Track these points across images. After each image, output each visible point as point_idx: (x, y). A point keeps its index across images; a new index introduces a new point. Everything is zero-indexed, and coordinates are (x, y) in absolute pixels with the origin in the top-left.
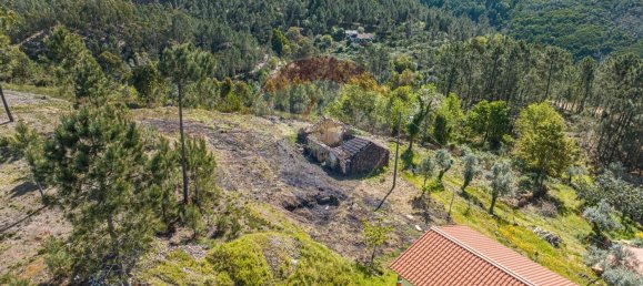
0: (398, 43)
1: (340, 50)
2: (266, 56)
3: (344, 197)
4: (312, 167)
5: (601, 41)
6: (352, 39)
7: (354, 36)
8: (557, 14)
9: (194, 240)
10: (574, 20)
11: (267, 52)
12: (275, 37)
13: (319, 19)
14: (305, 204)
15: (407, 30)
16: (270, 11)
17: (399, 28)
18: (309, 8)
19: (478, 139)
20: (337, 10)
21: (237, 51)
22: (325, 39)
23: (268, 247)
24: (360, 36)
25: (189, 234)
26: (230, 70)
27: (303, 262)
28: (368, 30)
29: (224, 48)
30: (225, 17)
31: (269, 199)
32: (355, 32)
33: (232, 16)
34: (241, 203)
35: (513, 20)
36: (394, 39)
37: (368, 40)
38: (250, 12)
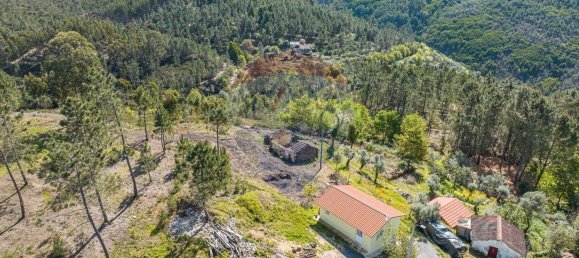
0: (333, 52)
1: (286, 59)
2: (225, 65)
3: (294, 175)
4: (276, 159)
5: (503, 44)
6: (296, 49)
7: (297, 47)
8: (467, 22)
9: (225, 195)
10: (481, 27)
11: (225, 61)
12: (231, 48)
13: (268, 32)
14: (273, 179)
15: (340, 41)
16: (226, 25)
17: (334, 39)
18: (259, 22)
19: (381, 137)
20: (283, 24)
21: (202, 62)
22: (273, 50)
23: (261, 197)
24: (302, 47)
25: (222, 192)
26: (197, 78)
27: (276, 203)
28: (309, 41)
29: (190, 59)
30: (188, 31)
31: (256, 176)
32: (297, 43)
33: (194, 30)
34: (243, 179)
35: (432, 26)
36: (330, 48)
37: (308, 50)
38: (209, 26)
